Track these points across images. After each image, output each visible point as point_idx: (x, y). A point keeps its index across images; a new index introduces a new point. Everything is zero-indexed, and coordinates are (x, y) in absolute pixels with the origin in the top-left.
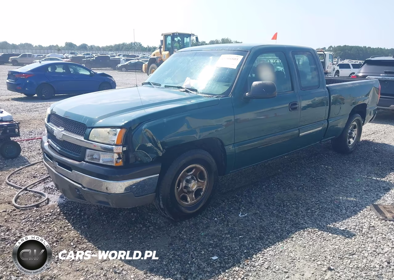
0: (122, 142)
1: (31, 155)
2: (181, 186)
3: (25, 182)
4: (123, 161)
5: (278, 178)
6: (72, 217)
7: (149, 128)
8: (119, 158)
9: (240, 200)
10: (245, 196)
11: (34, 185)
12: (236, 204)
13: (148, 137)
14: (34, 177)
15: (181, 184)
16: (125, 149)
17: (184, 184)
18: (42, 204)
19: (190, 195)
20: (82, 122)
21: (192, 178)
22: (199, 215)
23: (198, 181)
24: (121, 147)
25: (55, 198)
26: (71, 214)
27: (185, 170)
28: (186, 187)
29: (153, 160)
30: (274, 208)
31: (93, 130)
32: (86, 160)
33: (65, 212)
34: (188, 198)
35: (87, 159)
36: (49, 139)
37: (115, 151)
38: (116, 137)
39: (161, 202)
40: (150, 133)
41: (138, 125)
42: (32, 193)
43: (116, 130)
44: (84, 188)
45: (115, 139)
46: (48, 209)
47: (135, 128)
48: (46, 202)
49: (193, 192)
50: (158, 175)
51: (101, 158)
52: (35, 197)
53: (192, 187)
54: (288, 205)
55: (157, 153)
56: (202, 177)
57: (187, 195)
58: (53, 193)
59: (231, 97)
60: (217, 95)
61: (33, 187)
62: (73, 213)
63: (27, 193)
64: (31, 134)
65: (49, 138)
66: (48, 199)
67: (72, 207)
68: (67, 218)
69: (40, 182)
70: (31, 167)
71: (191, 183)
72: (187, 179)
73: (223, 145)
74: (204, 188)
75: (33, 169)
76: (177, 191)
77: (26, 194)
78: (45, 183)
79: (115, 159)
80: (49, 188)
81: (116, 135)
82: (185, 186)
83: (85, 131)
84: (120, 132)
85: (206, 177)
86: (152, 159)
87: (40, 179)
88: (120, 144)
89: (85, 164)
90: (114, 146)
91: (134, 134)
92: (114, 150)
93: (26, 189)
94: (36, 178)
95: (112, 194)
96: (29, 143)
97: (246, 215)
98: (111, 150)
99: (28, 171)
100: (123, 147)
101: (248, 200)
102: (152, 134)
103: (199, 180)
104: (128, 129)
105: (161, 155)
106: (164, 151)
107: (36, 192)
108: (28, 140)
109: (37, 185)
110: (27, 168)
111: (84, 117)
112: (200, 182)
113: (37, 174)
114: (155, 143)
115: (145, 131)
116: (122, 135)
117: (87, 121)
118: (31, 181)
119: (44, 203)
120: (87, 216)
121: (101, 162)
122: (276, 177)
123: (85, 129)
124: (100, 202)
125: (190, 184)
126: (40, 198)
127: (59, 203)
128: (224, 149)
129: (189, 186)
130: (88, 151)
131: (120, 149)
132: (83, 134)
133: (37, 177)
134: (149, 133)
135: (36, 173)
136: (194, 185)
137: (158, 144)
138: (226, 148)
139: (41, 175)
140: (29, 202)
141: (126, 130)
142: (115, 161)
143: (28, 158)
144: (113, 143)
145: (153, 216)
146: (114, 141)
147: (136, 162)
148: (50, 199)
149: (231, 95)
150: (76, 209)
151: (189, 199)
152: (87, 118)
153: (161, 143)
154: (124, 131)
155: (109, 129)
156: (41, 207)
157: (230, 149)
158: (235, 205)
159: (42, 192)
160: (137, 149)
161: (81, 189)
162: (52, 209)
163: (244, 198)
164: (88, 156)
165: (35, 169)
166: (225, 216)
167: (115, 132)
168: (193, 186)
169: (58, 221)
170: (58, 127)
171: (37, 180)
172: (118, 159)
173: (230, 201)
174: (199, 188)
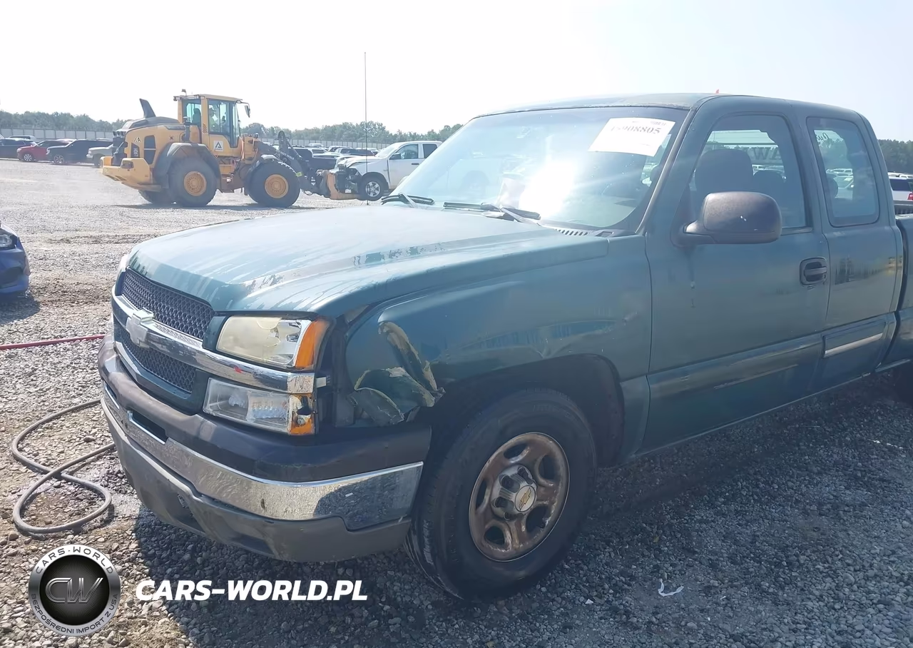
0: (312, 363)
1: (91, 378)
2: (487, 498)
3: (62, 452)
4: (314, 419)
5: (755, 474)
6: (169, 570)
7: (399, 321)
8: (304, 411)
9: (656, 540)
10: (670, 526)
11: (84, 463)
12: (646, 553)
13: (395, 348)
14: (88, 441)
15: (488, 491)
16: (322, 382)
17: (496, 490)
18: (92, 521)
19: (513, 524)
20: (199, 296)
21: (522, 474)
22: (538, 587)
23: (538, 484)
24: (313, 375)
25: (130, 505)
26: (168, 558)
27: (500, 450)
28: (502, 502)
29: (405, 419)
30: (762, 572)
31: (231, 319)
32: (207, 412)
33: (152, 551)
34: (508, 534)
35: (209, 408)
36: (117, 342)
37: (292, 388)
38: (297, 345)
39: (427, 549)
40: (401, 336)
41: (367, 310)
42: (72, 488)
43: (299, 323)
44: (199, 494)
45: (294, 349)
46: (105, 541)
47: (354, 321)
48: (105, 516)
49: (520, 516)
50: (421, 464)
51: (250, 409)
52: (78, 499)
53: (522, 504)
54: (802, 562)
55: (418, 397)
56: (548, 470)
57: (503, 525)
58: (129, 491)
59: (644, 235)
60: (602, 229)
61: (79, 468)
62: (174, 557)
63: (59, 487)
64: (102, 324)
65: (117, 338)
66: (111, 507)
67: (173, 536)
68: (154, 571)
69: (99, 456)
70: (87, 410)
71: (516, 490)
72: (507, 477)
73: (617, 379)
74: (555, 504)
75: (88, 418)
76: (476, 513)
77: (57, 490)
78: (112, 459)
79: (291, 413)
80: (119, 475)
81: (297, 337)
82: (500, 499)
83: (208, 324)
84: (310, 329)
85: (562, 471)
86: (403, 417)
87: (102, 447)
88: (307, 367)
89: (202, 423)
90: (290, 374)
91: (351, 336)
92: (289, 385)
93: (57, 475)
94: (92, 443)
95: (278, 520)
96: (94, 346)
97: (679, 590)
98: (281, 385)
99: (75, 423)
100: (317, 376)
101: (679, 541)
102: (407, 339)
103: (542, 481)
104: (335, 320)
105: (431, 405)
106: (440, 392)
107: (83, 485)
108: (93, 339)
109: (89, 463)
110: (74, 414)
111: (208, 282)
112: (543, 486)
113: (96, 433)
114: (415, 370)
115: (385, 331)
116: (316, 341)
117: (215, 292)
118: (77, 452)
119: (98, 518)
120: (213, 568)
121: (250, 420)
122: (752, 472)
123: (209, 319)
124: (244, 538)
125: (514, 494)
126: (92, 502)
127: (137, 524)
128: (619, 392)
129: (513, 500)
130: (213, 382)
131: (306, 383)
132: (202, 333)
133: (94, 440)
134: (400, 338)
135: (94, 428)
136: (526, 497)
137: (424, 371)
138: (624, 385)
139: (107, 434)
140: (59, 515)
141: (328, 325)
142: (291, 420)
143: (83, 387)
144: (285, 362)
145: (399, 580)
146: (290, 357)
147: (354, 423)
148: (118, 509)
149: (643, 229)
150: (184, 545)
151: (508, 539)
152: (214, 283)
153: (435, 369)
154: (321, 326)
155: (275, 321)
156: (87, 533)
157: (636, 389)
158: (643, 556)
159: (97, 485)
160: (358, 383)
161: (189, 496)
162: (117, 542)
163: (668, 533)
164: (214, 400)
165: (94, 418)
166: (616, 592)
167: (295, 330)
168: (524, 498)
169: (126, 582)
170: (140, 307)
171: (94, 448)
172: (301, 412)
173: (628, 543)
174: (540, 503)
